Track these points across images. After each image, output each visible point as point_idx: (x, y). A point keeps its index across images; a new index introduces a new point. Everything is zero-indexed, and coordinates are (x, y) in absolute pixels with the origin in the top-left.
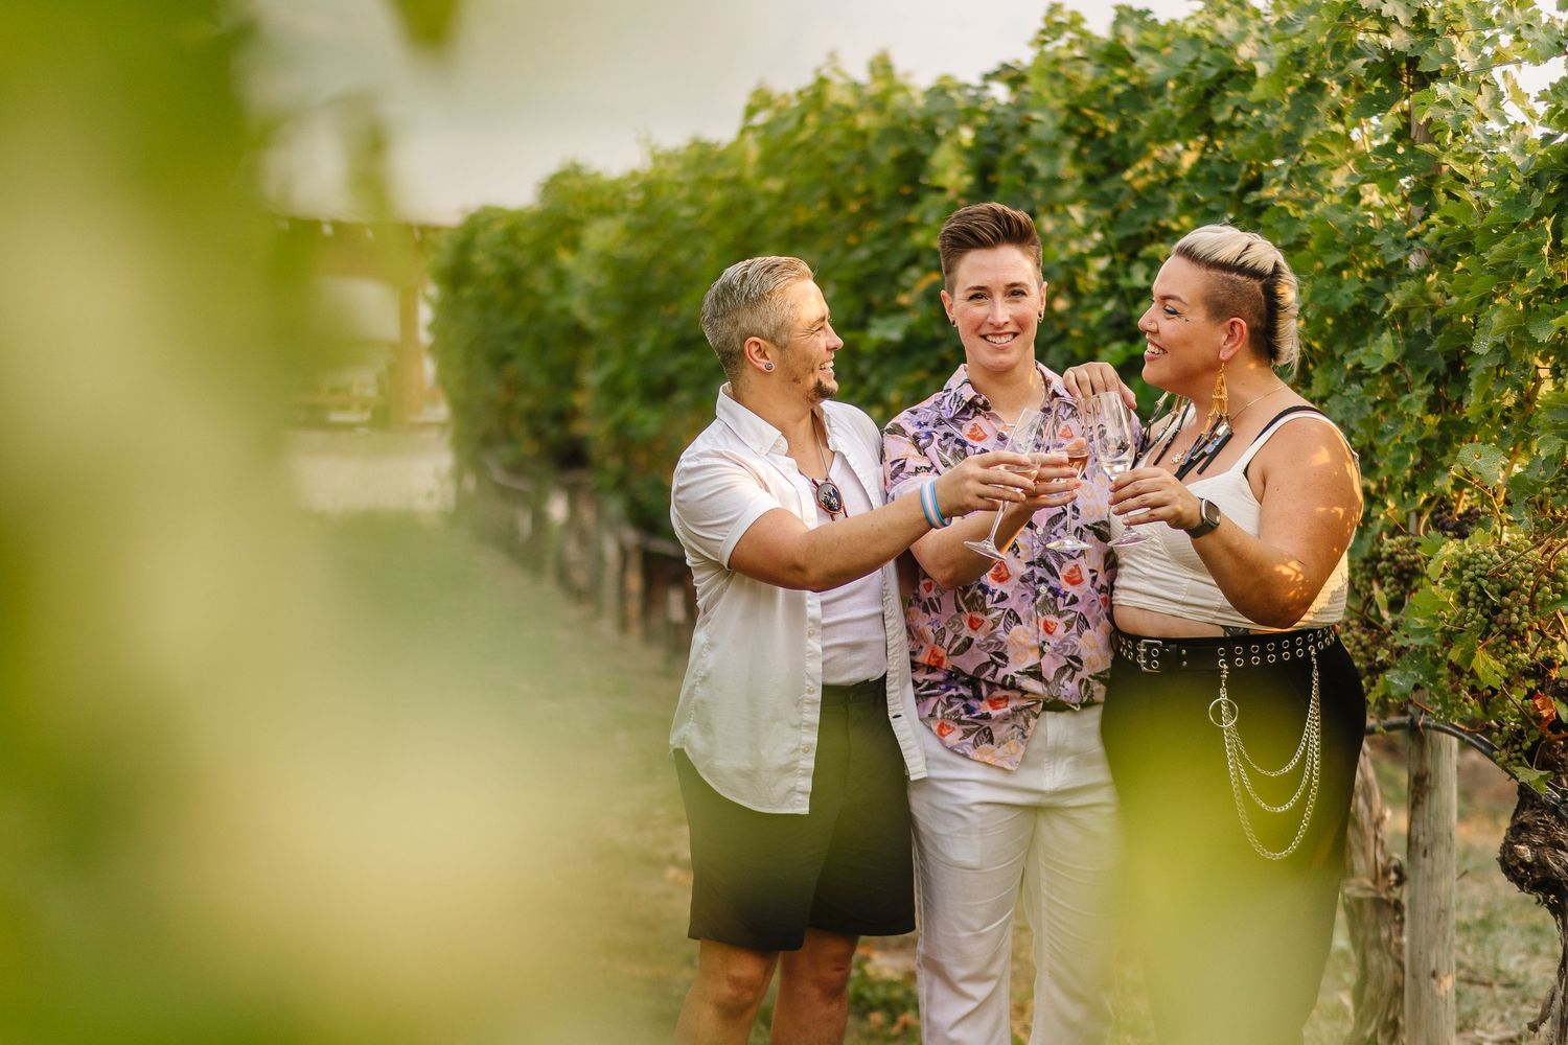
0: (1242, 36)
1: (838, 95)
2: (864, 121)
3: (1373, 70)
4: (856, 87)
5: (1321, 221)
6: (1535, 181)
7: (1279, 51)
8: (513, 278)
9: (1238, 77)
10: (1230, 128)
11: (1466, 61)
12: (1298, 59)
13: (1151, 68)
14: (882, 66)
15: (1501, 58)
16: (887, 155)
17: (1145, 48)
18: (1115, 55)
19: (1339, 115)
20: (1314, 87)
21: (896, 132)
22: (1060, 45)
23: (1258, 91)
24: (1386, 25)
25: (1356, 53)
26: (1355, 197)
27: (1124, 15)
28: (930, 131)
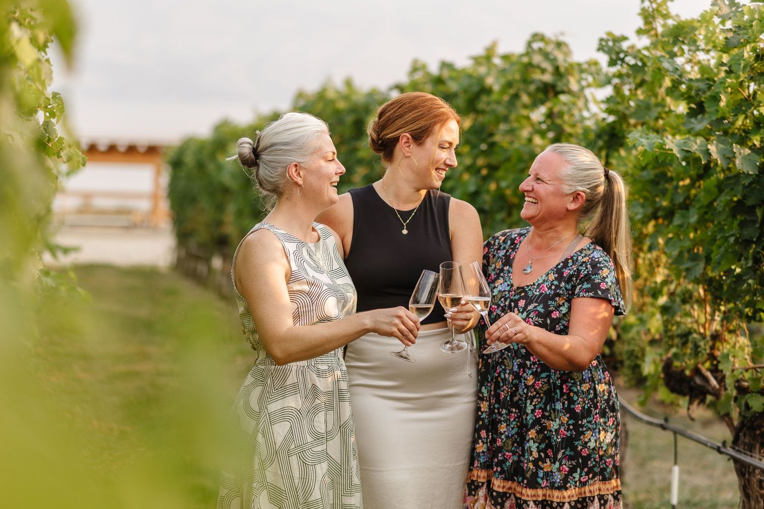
0: (488, 74)
1: (331, 94)
2: (342, 105)
3: (538, 90)
4: (338, 92)
5: (517, 150)
6: (599, 136)
7: (503, 81)
8: (201, 166)
9: (486, 91)
10: (483, 112)
11: (574, 86)
12: (509, 85)
13: (453, 87)
14: (349, 83)
15: (589, 86)
16: (349, 119)
17: (452, 78)
18: (439, 81)
19: (525, 106)
20: (516, 96)
21: (354, 109)
22: (418, 76)
23: (494, 97)
24: (543, 71)
25: (532, 82)
26: (530, 140)
27: (445, 65)
28: (367, 110)
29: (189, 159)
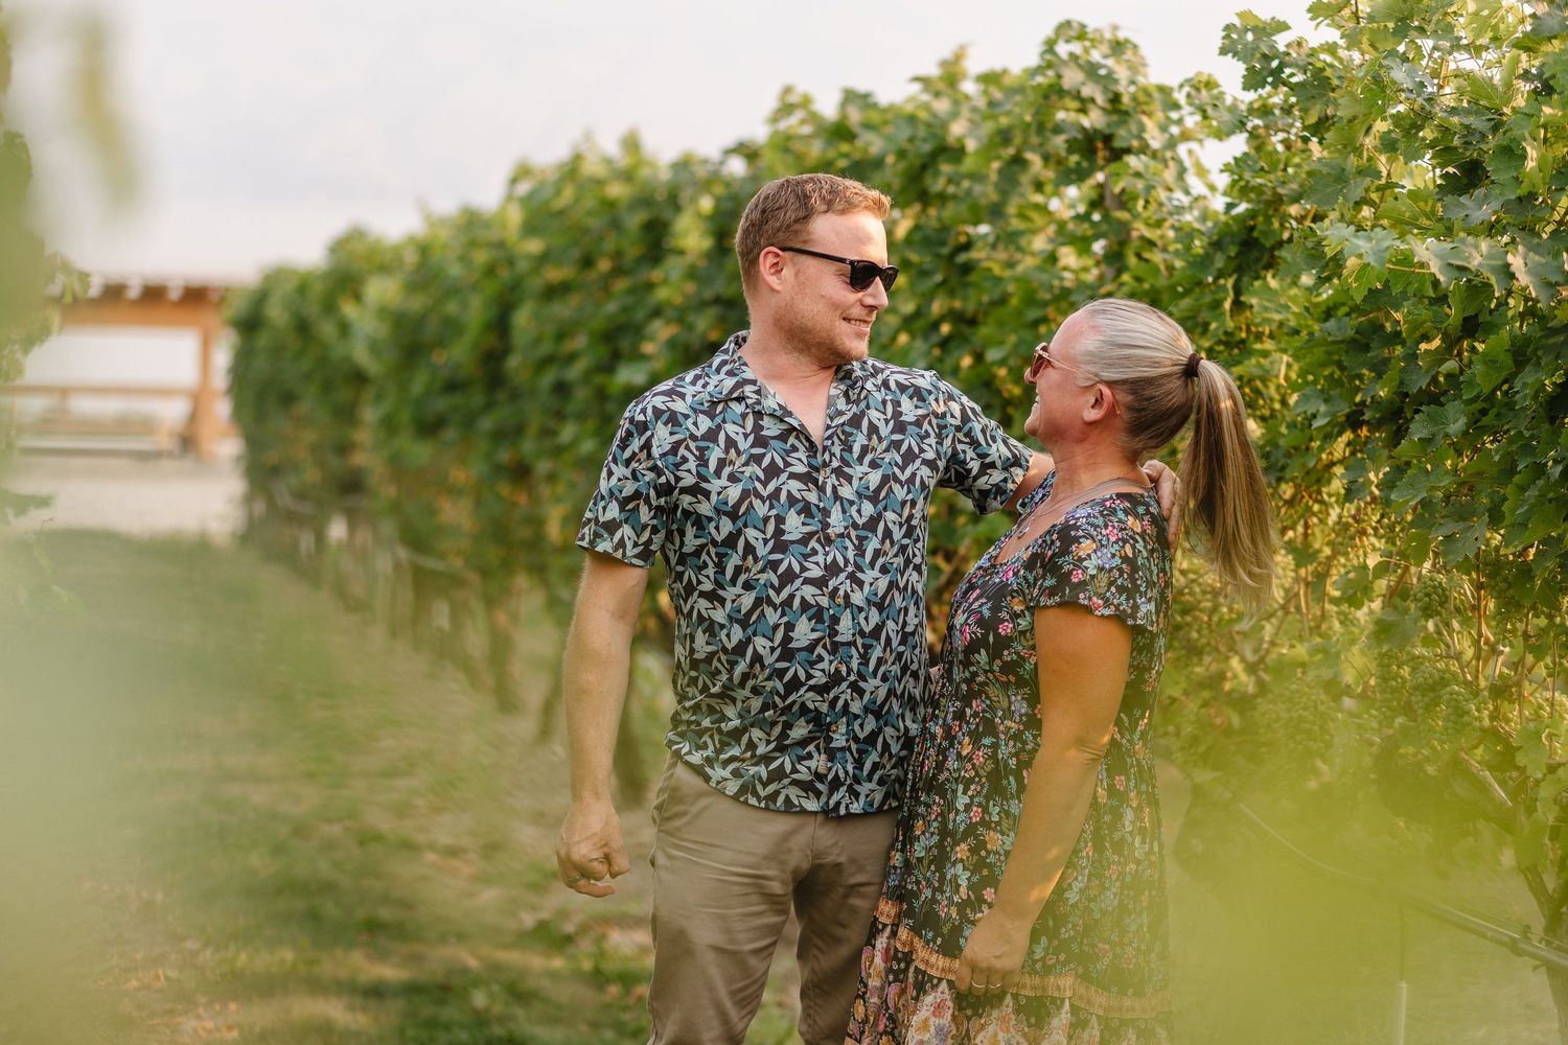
0: (955, 115)
1: (592, 167)
2: (616, 190)
3: (1072, 145)
4: (608, 161)
5: (1022, 280)
6: (1217, 245)
7: (988, 128)
8: (303, 328)
9: (954, 153)
10: (943, 198)
11: (1155, 141)
12: (1004, 137)
13: (873, 144)
14: (632, 143)
15: (1186, 136)
16: (635, 221)
17: (868, 126)
18: (840, 132)
19: (1039, 186)
20: (1018, 161)
21: (644, 201)
22: (792, 122)
23: (968, 164)
24: (1084, 105)
25: (1058, 129)
26: (1052, 258)
27: (850, 97)
28: (674, 202)
29: (277, 313)
